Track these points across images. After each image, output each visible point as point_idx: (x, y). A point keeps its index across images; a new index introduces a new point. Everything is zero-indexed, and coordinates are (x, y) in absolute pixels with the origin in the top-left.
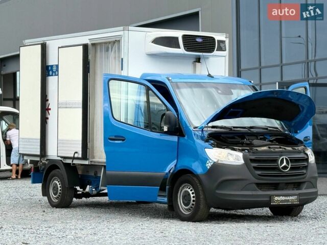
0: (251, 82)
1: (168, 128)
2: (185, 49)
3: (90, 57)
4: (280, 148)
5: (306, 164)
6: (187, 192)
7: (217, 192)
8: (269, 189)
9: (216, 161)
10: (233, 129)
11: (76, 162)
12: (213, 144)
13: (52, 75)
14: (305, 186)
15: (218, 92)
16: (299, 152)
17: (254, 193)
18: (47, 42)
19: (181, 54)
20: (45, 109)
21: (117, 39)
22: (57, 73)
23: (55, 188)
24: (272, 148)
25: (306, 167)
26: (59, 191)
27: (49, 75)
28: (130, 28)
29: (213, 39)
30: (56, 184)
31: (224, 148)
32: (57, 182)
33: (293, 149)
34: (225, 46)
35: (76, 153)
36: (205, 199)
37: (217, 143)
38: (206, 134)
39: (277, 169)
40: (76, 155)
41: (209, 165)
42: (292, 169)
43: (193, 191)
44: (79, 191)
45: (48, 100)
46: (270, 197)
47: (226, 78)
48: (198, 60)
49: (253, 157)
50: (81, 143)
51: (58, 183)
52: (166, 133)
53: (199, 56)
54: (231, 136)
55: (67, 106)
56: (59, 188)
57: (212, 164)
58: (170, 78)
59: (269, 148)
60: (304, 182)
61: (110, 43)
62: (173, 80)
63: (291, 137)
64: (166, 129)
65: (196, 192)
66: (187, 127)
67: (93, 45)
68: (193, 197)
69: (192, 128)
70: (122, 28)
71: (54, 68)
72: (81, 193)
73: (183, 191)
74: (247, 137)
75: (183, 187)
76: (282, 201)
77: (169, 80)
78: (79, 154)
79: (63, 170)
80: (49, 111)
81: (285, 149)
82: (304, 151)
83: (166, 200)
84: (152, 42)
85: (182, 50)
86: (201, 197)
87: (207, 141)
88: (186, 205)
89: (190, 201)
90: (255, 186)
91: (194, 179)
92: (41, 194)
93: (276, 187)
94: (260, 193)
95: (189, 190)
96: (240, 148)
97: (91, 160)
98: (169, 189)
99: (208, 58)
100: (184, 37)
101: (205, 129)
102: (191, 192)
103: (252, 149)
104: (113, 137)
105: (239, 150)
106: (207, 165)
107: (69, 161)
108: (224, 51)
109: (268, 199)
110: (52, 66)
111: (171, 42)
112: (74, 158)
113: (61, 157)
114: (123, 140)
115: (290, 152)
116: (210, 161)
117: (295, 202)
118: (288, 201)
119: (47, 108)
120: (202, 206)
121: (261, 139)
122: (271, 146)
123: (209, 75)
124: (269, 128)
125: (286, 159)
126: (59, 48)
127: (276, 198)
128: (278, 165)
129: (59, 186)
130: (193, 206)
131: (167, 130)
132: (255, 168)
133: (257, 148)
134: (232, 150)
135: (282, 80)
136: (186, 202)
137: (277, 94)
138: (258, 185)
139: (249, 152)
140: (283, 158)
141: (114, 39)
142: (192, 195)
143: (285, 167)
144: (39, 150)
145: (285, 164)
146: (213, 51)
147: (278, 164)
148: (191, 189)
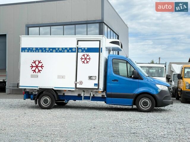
6: (145, 101)
7: (164, 101)
13: (45, 52)
22: (49, 51)
23: (46, 101)
32: (47, 98)
56: (49, 101)
69: (146, 77)
71: (47, 49)
75: (143, 99)
85: (120, 47)
106: (158, 91)
116: (160, 89)
136: (145, 105)
142: (149, 102)
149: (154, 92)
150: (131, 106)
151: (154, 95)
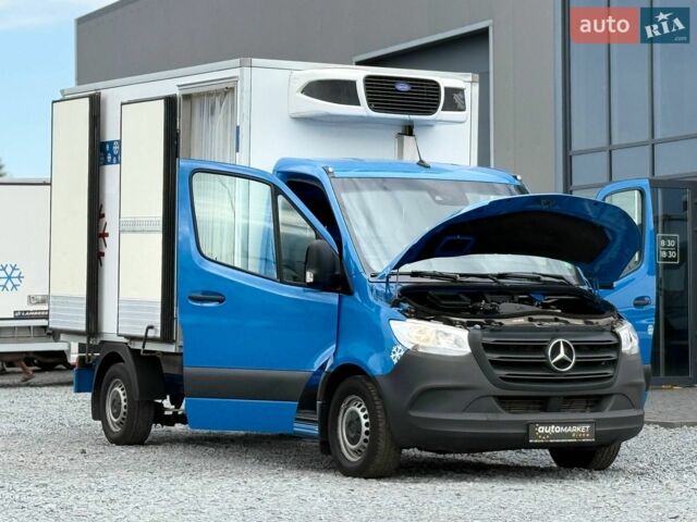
0: (515, 177)
1: (315, 277)
2: (370, 105)
3: (180, 124)
4: (556, 320)
5: (613, 355)
6: (354, 413)
8: (527, 410)
10: (459, 278)
11: (150, 347)
12: (407, 311)
13: (112, 163)
14: (611, 402)
15: (434, 199)
16: (601, 330)
17: (492, 417)
18: (103, 93)
19: (362, 117)
20: (96, 236)
21: (230, 86)
22: (119, 158)
23: (116, 404)
24: (536, 320)
25: (613, 363)
26: (123, 410)
27: (106, 163)
28: (256, 61)
29: (436, 85)
30: (118, 394)
31: (429, 320)
32: (119, 390)
33: (587, 323)
34: (464, 100)
35: (151, 327)
36: (388, 429)
37: (416, 309)
38: (395, 290)
39: (544, 365)
40: (151, 334)
41: (396, 356)
42: (578, 365)
43: (366, 412)
44: (167, 409)
45: (103, 216)
46: (528, 425)
47: (473, 170)
48: (409, 130)
49: (490, 340)
50: (159, 306)
51: (121, 393)
52: (310, 285)
53: (411, 121)
54: (451, 293)
55: (135, 228)
56: (124, 404)
57: (402, 353)
58: (330, 170)
59: (531, 320)
60: (610, 395)
61: (217, 93)
62: (337, 174)
63: (593, 297)
64: (309, 277)
65: (372, 415)
66: (358, 273)
67: (187, 97)
68: (367, 425)
69: (367, 276)
70: (236, 62)
72: (171, 413)
73: (348, 411)
74: (488, 297)
75: (350, 402)
76: (555, 435)
77: (328, 172)
78: (156, 330)
79: (129, 364)
80: (106, 239)
81: (567, 322)
82: (613, 328)
83: (315, 430)
84: (302, 92)
85: (363, 109)
86: (381, 425)
87: (395, 304)
88: (353, 441)
89: (360, 432)
90: (496, 404)
91: (367, 387)
92: (91, 415)
93: (542, 404)
94: (505, 416)
95: (359, 410)
96: (465, 320)
98: (322, 406)
99: (431, 126)
100: (369, 80)
101: (393, 279)
102: (362, 415)
103: (489, 323)
104: (199, 295)
105: (462, 323)
106: (393, 356)
107: (138, 346)
108: (460, 110)
109: (523, 431)
110: (111, 143)
111: (339, 91)
112: (145, 339)
113: (126, 337)
114: (221, 301)
115: (577, 329)
116: (400, 348)
117: (586, 437)
118: (569, 435)
119: (101, 232)
120: (382, 444)
121: (521, 301)
122: (534, 317)
123: (421, 163)
124: (543, 278)
125: (565, 344)
126: (123, 104)
127: (542, 429)
128: (546, 358)
129: (123, 398)
130: (366, 445)
131: (312, 280)
132: (493, 363)
133: (503, 321)
134: (445, 323)
135: (653, 174)
136: (352, 435)
137: (548, 203)
138: (502, 400)
139: (482, 328)
140: (559, 343)
141: (224, 86)
142: (364, 421)
143: (563, 363)
144: (84, 322)
145: (562, 354)
146: (436, 110)
147: (546, 355)
148: (363, 406)
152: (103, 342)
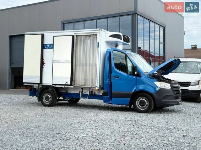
2: (123, 40)
6: (142, 100)
7: (162, 100)
9: (161, 87)
12: (157, 80)
13: (47, 48)
18: (44, 34)
19: (122, 42)
20: (42, 63)
22: (50, 47)
23: (47, 98)
27: (44, 48)
28: (102, 30)
29: (129, 38)
32: (48, 95)
35: (67, 83)
39: (178, 90)
41: (157, 89)
45: (43, 59)
50: (70, 78)
55: (60, 62)
56: (50, 98)
61: (87, 35)
65: (149, 101)
67: (76, 36)
68: (147, 102)
69: (143, 73)
70: (98, 29)
71: (48, 46)
73: (140, 100)
80: (44, 64)
84: (110, 36)
87: (153, 79)
88: (142, 106)
89: (145, 104)
90: (174, 98)
92: (37, 100)
97: (74, 86)
100: (123, 35)
102: (145, 101)
104: (115, 76)
110: (46, 45)
113: (53, 84)
126: (54, 36)
132: (174, 90)
144: (39, 81)
146: (129, 42)
148: (145, 99)
149: (152, 91)
150: (128, 105)
151: (152, 93)
152: (42, 85)
